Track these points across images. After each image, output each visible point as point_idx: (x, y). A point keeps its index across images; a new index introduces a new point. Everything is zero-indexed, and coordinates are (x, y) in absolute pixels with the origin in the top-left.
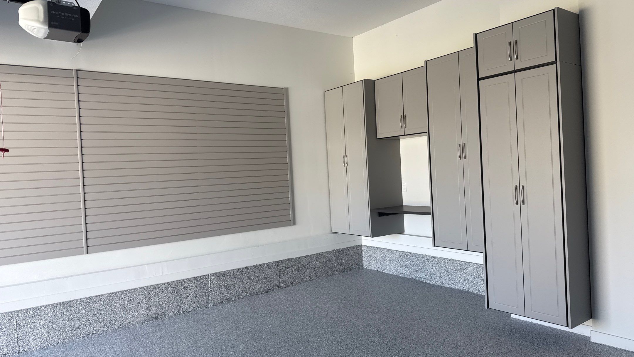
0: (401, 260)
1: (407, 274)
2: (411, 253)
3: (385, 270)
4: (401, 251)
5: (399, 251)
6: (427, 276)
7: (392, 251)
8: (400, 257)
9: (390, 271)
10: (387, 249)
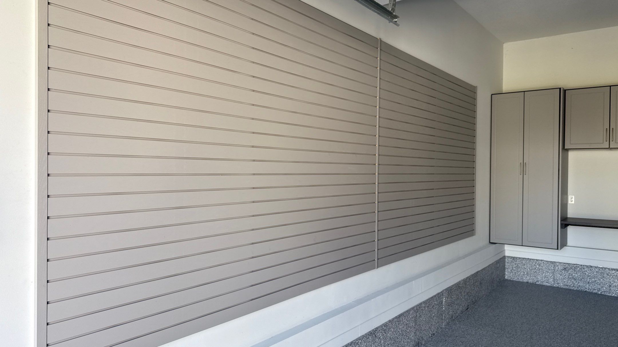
0: (566, 272)
1: (574, 286)
2: (581, 265)
3: (540, 282)
4: (568, 264)
5: (564, 263)
6: (605, 289)
7: (552, 262)
8: (565, 269)
9: (547, 283)
10: (545, 261)
